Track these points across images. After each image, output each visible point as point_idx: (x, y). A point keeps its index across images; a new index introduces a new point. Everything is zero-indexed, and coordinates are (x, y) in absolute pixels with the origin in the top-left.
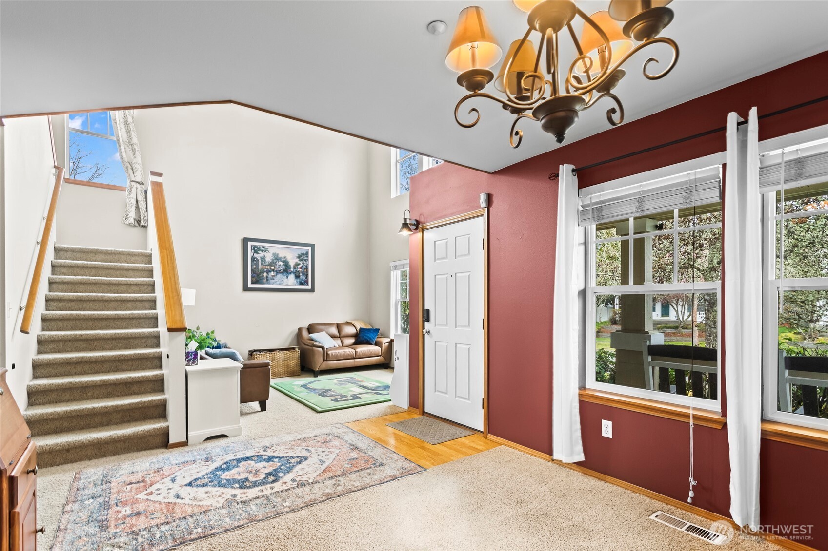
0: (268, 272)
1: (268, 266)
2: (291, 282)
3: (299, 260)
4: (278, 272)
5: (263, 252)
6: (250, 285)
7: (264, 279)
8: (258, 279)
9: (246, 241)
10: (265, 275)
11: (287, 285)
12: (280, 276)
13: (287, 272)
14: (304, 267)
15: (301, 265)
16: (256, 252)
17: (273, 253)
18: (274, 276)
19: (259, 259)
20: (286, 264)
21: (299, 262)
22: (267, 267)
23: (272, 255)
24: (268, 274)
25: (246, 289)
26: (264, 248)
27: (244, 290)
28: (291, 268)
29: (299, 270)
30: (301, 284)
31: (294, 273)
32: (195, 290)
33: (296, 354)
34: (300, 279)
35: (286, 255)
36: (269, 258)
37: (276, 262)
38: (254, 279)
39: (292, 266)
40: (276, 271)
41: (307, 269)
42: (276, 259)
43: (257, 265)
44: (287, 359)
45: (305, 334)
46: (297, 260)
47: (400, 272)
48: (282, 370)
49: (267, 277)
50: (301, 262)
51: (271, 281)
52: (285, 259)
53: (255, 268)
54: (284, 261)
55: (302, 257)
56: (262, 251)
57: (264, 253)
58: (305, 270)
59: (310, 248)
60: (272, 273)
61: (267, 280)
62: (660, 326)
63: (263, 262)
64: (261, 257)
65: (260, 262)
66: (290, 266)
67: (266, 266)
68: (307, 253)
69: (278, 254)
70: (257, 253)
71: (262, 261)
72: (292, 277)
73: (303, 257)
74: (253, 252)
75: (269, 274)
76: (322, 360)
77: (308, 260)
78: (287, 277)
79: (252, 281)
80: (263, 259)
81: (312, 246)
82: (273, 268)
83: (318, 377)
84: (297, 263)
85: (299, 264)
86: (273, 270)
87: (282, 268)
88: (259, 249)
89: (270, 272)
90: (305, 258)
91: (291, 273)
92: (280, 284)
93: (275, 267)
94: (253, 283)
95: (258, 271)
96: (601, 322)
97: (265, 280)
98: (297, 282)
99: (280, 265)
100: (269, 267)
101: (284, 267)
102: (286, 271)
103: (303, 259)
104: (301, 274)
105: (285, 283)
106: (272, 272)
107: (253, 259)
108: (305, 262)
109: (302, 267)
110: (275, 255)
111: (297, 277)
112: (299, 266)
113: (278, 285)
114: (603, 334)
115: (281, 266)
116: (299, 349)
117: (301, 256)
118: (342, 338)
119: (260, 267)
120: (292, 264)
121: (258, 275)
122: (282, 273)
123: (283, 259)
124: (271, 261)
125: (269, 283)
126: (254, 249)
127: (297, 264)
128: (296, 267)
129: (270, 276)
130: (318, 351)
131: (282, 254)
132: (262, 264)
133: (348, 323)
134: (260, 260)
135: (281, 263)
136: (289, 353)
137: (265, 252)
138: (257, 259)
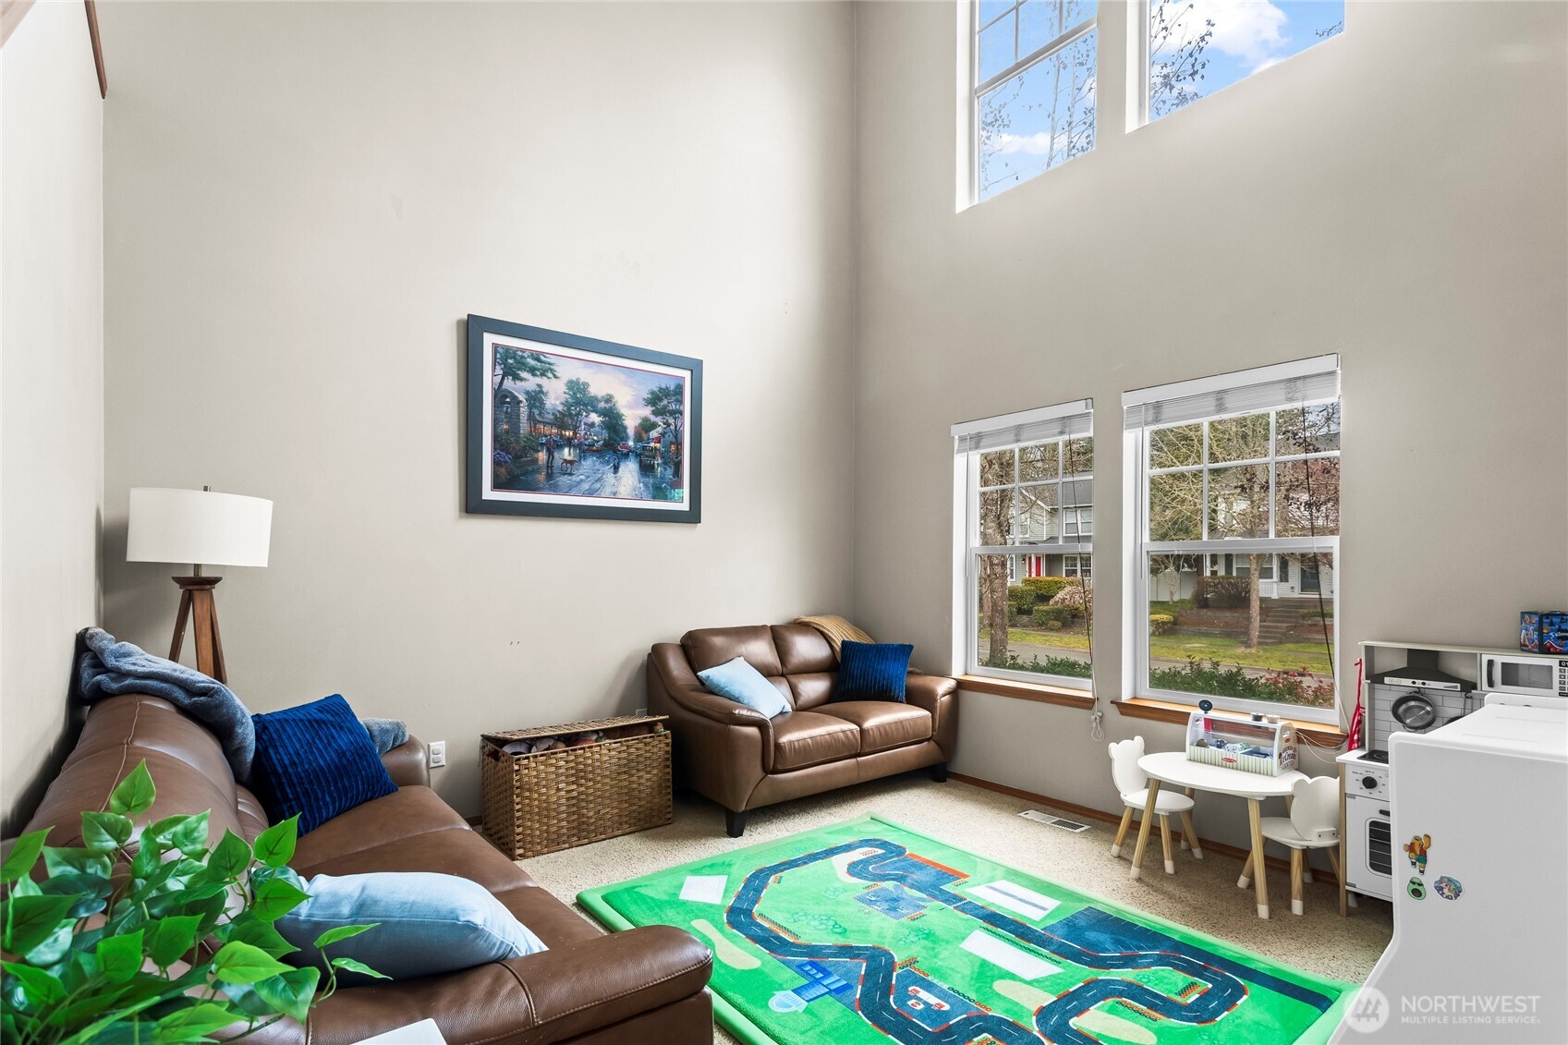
0: (553, 447)
1: (552, 425)
2: (625, 485)
3: (655, 413)
4: (585, 450)
5: (534, 375)
6: (489, 494)
7: (538, 471)
8: (517, 472)
9: (472, 329)
10: (542, 456)
11: (614, 495)
12: (589, 463)
13: (615, 451)
14: (669, 437)
15: (660, 429)
16: (510, 372)
17: (570, 382)
18: (571, 462)
19: (521, 397)
20: (613, 422)
21: (653, 418)
22: (547, 430)
23: (564, 388)
24: (550, 453)
25: (473, 505)
26: (538, 360)
27: (467, 512)
28: (626, 438)
29: (652, 444)
30: (659, 493)
31: (638, 455)
32: (270, 503)
33: (660, 745)
34: (655, 477)
35: (611, 393)
36: (556, 395)
37: (579, 414)
38: (503, 470)
39: (631, 432)
40: (579, 446)
41: (679, 444)
42: (578, 402)
43: (513, 418)
44: (627, 767)
45: (677, 666)
46: (647, 411)
47: (978, 457)
48: (609, 811)
49: (549, 465)
50: (658, 420)
51: (564, 480)
52: (607, 406)
53: (507, 432)
54: (603, 413)
55: (665, 400)
56: (532, 371)
57: (539, 380)
58: (673, 447)
59: (686, 374)
60: (567, 453)
61: (550, 476)
62: (1306, 611)
63: (536, 412)
64: (527, 393)
65: (524, 410)
66: (625, 428)
67: (545, 424)
68: (679, 391)
69: (586, 385)
70: (516, 378)
71: (531, 407)
72: (630, 469)
73: (665, 402)
74: (499, 371)
75: (556, 455)
76: (758, 772)
77: (681, 413)
78: (616, 469)
79: (496, 476)
80: (536, 398)
81: (695, 367)
82: (569, 433)
83: (746, 833)
84: (645, 420)
85: (654, 426)
86: (569, 443)
87: (598, 437)
88: (522, 364)
89: (560, 447)
90: (673, 407)
91: (626, 456)
92: (590, 493)
93: (575, 429)
94: (498, 485)
95: (518, 442)
96: (1174, 602)
97: (542, 477)
98: (646, 485)
99: (592, 425)
100: (555, 431)
101: (605, 434)
102: (612, 445)
103: (665, 407)
104: (659, 461)
105: (608, 490)
106: (566, 450)
107: (501, 396)
108: (671, 421)
109: (663, 434)
110: (576, 388)
111: (646, 469)
112: (654, 434)
113: (584, 495)
114: (1185, 627)
115: (597, 429)
116: (666, 724)
117: (661, 400)
118: (794, 679)
119: (524, 426)
120: (631, 422)
121: (517, 457)
122: (599, 453)
123: (602, 405)
124: (560, 408)
125: (555, 489)
126: (505, 363)
127: (646, 426)
128: (645, 436)
129: (558, 461)
130: (747, 737)
131: (599, 385)
132: (531, 417)
133: (802, 626)
134: (525, 403)
135: (595, 418)
136: (634, 744)
137: (543, 375)
138: (514, 397)
